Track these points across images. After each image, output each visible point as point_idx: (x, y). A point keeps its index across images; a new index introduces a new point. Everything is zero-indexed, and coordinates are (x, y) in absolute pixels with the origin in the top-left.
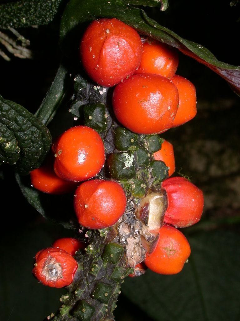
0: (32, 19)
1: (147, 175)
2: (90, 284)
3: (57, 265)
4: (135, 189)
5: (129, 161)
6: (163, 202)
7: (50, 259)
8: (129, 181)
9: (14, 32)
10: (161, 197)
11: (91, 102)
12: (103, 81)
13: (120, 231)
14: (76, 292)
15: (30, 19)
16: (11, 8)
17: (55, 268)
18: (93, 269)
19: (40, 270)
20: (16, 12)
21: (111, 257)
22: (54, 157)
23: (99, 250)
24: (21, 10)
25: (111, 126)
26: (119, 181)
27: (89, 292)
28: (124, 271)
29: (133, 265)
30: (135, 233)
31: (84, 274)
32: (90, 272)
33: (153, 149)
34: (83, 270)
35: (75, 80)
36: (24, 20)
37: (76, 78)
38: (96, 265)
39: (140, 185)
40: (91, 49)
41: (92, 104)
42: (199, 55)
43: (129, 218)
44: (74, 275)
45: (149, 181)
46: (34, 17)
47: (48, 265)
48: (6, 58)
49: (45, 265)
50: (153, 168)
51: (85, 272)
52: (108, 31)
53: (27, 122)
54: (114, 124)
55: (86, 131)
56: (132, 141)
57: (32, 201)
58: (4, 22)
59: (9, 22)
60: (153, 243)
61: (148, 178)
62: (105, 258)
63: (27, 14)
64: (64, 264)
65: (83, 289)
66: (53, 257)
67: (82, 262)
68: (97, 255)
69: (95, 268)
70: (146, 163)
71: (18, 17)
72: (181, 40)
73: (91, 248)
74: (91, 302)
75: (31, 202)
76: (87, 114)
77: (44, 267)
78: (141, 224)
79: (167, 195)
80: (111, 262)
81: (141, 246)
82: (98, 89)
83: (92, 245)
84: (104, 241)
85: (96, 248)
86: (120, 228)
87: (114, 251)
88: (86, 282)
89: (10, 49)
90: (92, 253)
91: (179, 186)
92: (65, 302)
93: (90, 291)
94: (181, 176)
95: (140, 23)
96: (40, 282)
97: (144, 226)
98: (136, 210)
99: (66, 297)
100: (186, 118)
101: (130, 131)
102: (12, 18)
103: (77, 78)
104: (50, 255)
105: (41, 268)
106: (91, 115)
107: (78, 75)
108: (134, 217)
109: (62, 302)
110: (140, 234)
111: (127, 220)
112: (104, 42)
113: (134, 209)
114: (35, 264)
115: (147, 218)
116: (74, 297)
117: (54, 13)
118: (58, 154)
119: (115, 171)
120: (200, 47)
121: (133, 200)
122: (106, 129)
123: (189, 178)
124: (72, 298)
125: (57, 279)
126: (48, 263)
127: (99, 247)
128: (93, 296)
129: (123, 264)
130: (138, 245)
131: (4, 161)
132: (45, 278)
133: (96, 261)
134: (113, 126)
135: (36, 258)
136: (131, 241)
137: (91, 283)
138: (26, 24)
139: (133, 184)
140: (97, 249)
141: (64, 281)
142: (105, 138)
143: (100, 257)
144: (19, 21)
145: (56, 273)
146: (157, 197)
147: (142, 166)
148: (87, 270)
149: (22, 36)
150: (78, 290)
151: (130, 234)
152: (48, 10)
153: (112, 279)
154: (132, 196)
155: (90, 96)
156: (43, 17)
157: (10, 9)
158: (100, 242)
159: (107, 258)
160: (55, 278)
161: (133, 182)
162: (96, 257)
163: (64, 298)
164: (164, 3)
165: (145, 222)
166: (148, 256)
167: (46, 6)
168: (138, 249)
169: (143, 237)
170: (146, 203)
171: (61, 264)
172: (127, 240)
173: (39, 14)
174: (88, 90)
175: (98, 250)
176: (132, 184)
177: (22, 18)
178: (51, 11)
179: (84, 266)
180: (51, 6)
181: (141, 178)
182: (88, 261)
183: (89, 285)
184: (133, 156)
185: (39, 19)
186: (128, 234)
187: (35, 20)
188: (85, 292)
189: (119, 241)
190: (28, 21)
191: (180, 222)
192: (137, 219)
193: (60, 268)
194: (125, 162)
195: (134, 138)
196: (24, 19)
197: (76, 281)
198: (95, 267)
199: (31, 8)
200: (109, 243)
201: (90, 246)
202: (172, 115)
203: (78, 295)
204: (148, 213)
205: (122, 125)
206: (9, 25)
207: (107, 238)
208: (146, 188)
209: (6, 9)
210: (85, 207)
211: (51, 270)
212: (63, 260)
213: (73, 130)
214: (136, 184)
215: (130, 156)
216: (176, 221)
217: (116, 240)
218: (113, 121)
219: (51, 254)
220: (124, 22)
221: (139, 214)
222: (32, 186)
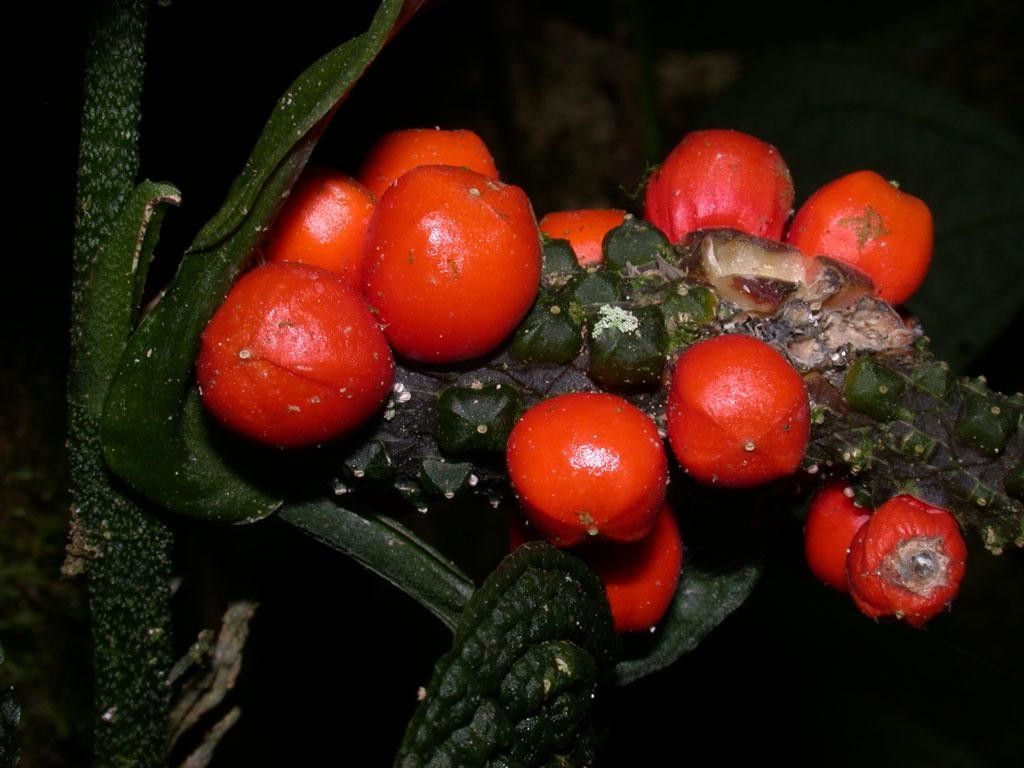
0: (153, 608)
1: (648, 281)
2: (961, 461)
3: (904, 551)
4: (693, 314)
5: (617, 319)
6: (727, 241)
7: (888, 569)
8: (669, 327)
9: (178, 670)
10: (712, 245)
11: (429, 430)
12: (382, 383)
13: (812, 365)
14: (982, 501)
15: (153, 613)
16: (114, 670)
17: (914, 558)
18: (919, 449)
19: (916, 602)
20: (129, 656)
21: (887, 394)
22: (596, 536)
23: (862, 430)
24: (123, 639)
25: (506, 372)
26: (668, 358)
27: (984, 464)
28: (924, 361)
29: (906, 336)
30: (816, 324)
31: (930, 477)
32: (926, 458)
33: (566, 266)
34: (918, 480)
35: (361, 475)
36: (155, 632)
37: (356, 472)
38: (907, 439)
39: (680, 297)
40: (291, 408)
41: (439, 426)
42: (352, 81)
43: (774, 335)
44: (931, 508)
45: (667, 276)
46: (149, 599)
47: (902, 578)
48: (231, 718)
49: (902, 587)
50: (629, 264)
51: (925, 476)
52: (245, 354)
53: (506, 600)
54: (502, 364)
55: (527, 440)
56: (556, 309)
57: (692, 639)
58: (155, 696)
59: (155, 681)
60: (844, 274)
61: (658, 278)
62: (889, 412)
63: (140, 621)
64: (902, 530)
65: (973, 482)
66: (880, 563)
67: (893, 484)
68: (876, 438)
69: (915, 444)
70: (614, 280)
71: (144, 650)
72: (299, 132)
73: (855, 454)
74: (1012, 459)
75: (693, 643)
76: (469, 441)
77: (908, 591)
78: (792, 303)
79: (704, 230)
80: (899, 395)
81: (853, 309)
82: (394, 408)
83: (844, 451)
84: (836, 414)
85: (854, 440)
86: (802, 365)
87: (869, 385)
88: (954, 473)
89: (213, 699)
90: (870, 452)
91: (678, 193)
92: (1005, 540)
93: (981, 461)
94: (644, 191)
95: (225, 260)
96: (950, 607)
97: (799, 296)
98: (752, 316)
99: (991, 535)
100: (485, 161)
101: (526, 318)
102: (144, 670)
103: (356, 468)
104: (874, 569)
105: (911, 600)
106: (475, 428)
107: (347, 466)
108: (774, 322)
109: (1003, 549)
110: (818, 309)
111: (781, 341)
112: (277, 366)
113: (749, 319)
114: (899, 617)
115: (777, 283)
116: (995, 512)
117: (145, 536)
118: (590, 524)
119: (645, 363)
120: (287, 100)
121: (722, 323)
122: (515, 387)
123: (650, 166)
124: (998, 515)
125: (943, 554)
126: (899, 576)
127: (854, 430)
128: (997, 450)
129: (906, 361)
130: (848, 319)
131: (593, 696)
132: (941, 588)
133: (892, 441)
134: (506, 366)
135: (879, 613)
136: (835, 338)
137: (956, 458)
138: (165, 627)
139: (677, 319)
140: (858, 436)
141: (949, 538)
142: (538, 395)
143: (883, 427)
144: (155, 647)
145: (925, 555)
146: (711, 256)
147: (622, 291)
148: (918, 469)
149: (191, 649)
150: (975, 498)
151: (818, 341)
152: (134, 553)
153: (949, 398)
154: (712, 323)
155: (412, 433)
156: (152, 572)
157: (117, 674)
158: (840, 425)
159: (888, 403)
160: (941, 560)
161: (672, 318)
162: (880, 441)
163: (993, 541)
164: (159, 193)
165: (788, 289)
166: (880, 292)
167: (123, 559)
168: (860, 319)
169: (828, 302)
170: (732, 286)
171: (901, 540)
172: (837, 346)
173: (144, 584)
174: (392, 440)
175: (860, 434)
176: (676, 322)
177: (149, 636)
178: (140, 544)
179: (904, 479)
180: (125, 543)
181: (658, 296)
182: (891, 464)
183: (960, 465)
184: (605, 309)
185: (157, 586)
186: (816, 346)
187: (158, 598)
188: (982, 477)
189: (840, 369)
190: (157, 621)
191: (781, 198)
192: (778, 314)
193: (912, 545)
194: (623, 331)
195: (548, 305)
196: (151, 632)
197: (949, 502)
198: (911, 445)
199: (124, 605)
200: (844, 399)
201: (847, 457)
202: (494, 186)
203: (990, 498)
204: (762, 281)
205: (507, 341)
206: (162, 683)
207: (829, 405)
208: (690, 284)
209: (114, 685)
210: (752, 449)
211: (918, 568)
212: (889, 535)
213: (524, 477)
214: (678, 310)
215: (601, 316)
216: (776, 210)
217: (835, 378)
218: (490, 367)
219: (872, 566)
220: (215, 310)
221: (765, 308)
222: (653, 630)
